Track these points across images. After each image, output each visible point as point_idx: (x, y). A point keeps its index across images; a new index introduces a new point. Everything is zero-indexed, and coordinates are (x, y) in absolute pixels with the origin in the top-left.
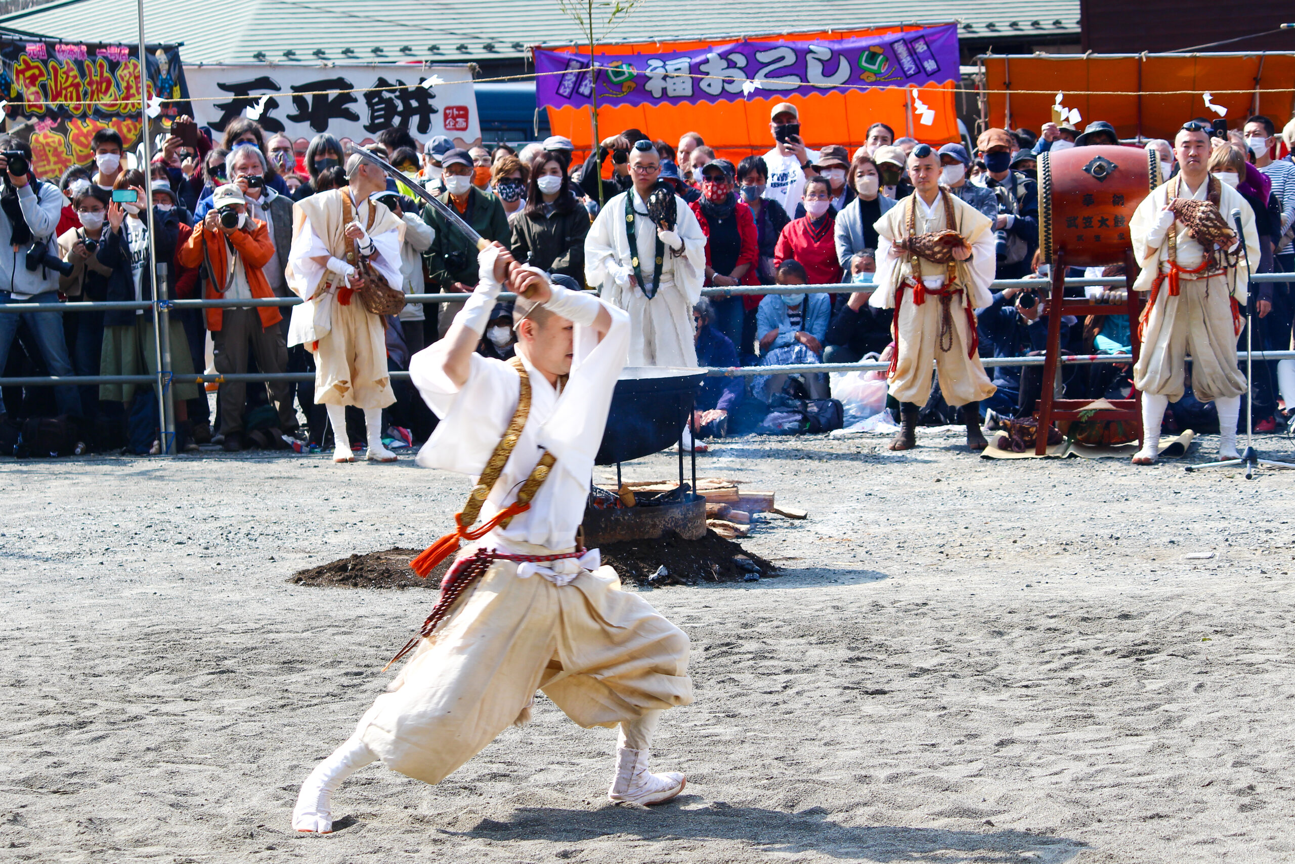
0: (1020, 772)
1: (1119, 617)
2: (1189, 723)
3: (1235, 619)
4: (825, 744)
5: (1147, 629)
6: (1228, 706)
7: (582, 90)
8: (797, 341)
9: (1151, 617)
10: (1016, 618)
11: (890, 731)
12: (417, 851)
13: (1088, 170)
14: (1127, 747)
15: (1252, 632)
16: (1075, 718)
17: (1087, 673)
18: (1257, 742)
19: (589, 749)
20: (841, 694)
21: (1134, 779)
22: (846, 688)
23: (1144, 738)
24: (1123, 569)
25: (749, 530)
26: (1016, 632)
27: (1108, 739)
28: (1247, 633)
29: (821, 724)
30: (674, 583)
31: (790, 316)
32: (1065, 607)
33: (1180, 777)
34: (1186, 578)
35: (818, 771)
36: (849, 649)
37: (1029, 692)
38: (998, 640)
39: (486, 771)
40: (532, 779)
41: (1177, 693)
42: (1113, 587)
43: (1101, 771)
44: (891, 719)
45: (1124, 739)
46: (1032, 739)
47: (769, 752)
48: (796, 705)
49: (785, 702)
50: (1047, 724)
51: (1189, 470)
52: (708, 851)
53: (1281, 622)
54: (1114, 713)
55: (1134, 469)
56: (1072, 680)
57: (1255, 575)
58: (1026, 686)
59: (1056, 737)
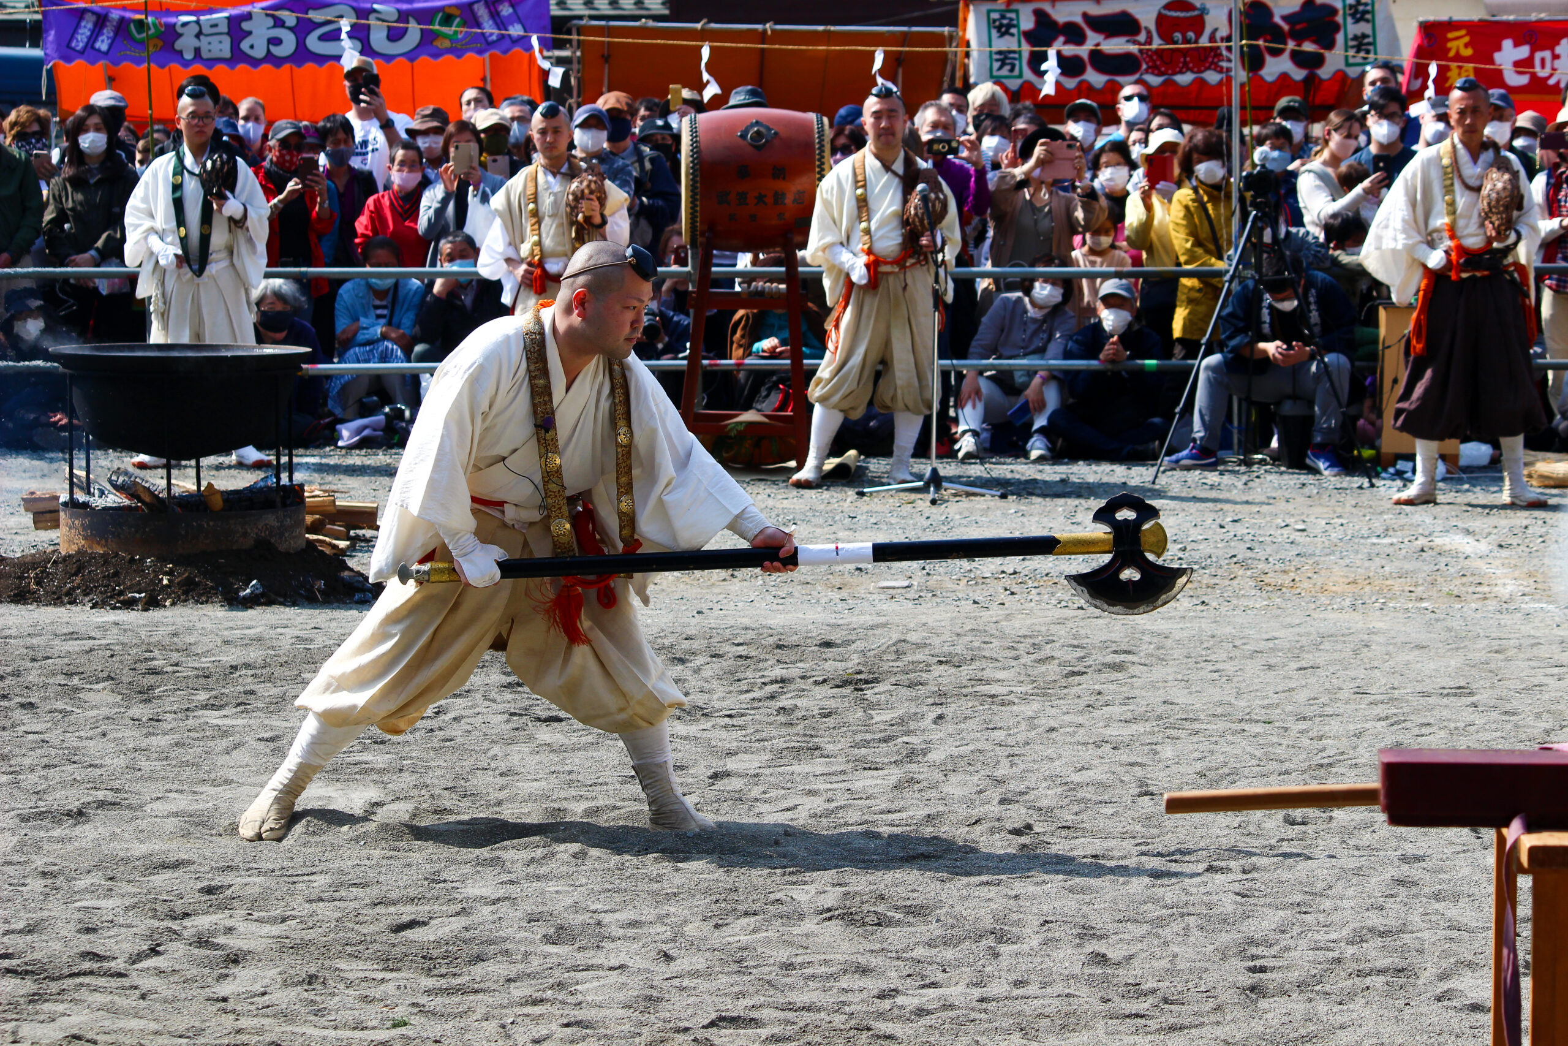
0: (746, 807)
1: (821, 645)
2: (935, 756)
3: (959, 649)
4: (501, 775)
5: (855, 659)
6: (978, 740)
7: (98, 45)
8: (384, 337)
9: (859, 645)
10: (696, 645)
11: (577, 761)
12: (24, 885)
13: (743, 136)
14: (866, 781)
15: (984, 663)
16: (799, 750)
17: (799, 702)
18: (1022, 779)
19: (213, 776)
20: (508, 721)
21: (884, 817)
22: (512, 714)
23: (886, 772)
24: (806, 598)
25: (348, 547)
26: (699, 660)
27: (843, 772)
28: (976, 665)
29: (491, 753)
30: (269, 603)
31: (376, 307)
32: (750, 635)
33: (940, 815)
34: (885, 607)
35: (499, 803)
36: (504, 673)
37: (734, 721)
38: (680, 667)
39: (90, 799)
40: (148, 808)
41: (913, 726)
42: (801, 616)
43: (842, 807)
44: (575, 748)
45: (859, 774)
46: (751, 772)
47: (436, 782)
48: (456, 731)
49: (441, 729)
50: (765, 757)
51: (861, 494)
52: (385, 888)
53: (1014, 653)
54: (844, 744)
55: (794, 492)
56: (782, 710)
57: (967, 606)
58: (730, 716)
59: (781, 770)
